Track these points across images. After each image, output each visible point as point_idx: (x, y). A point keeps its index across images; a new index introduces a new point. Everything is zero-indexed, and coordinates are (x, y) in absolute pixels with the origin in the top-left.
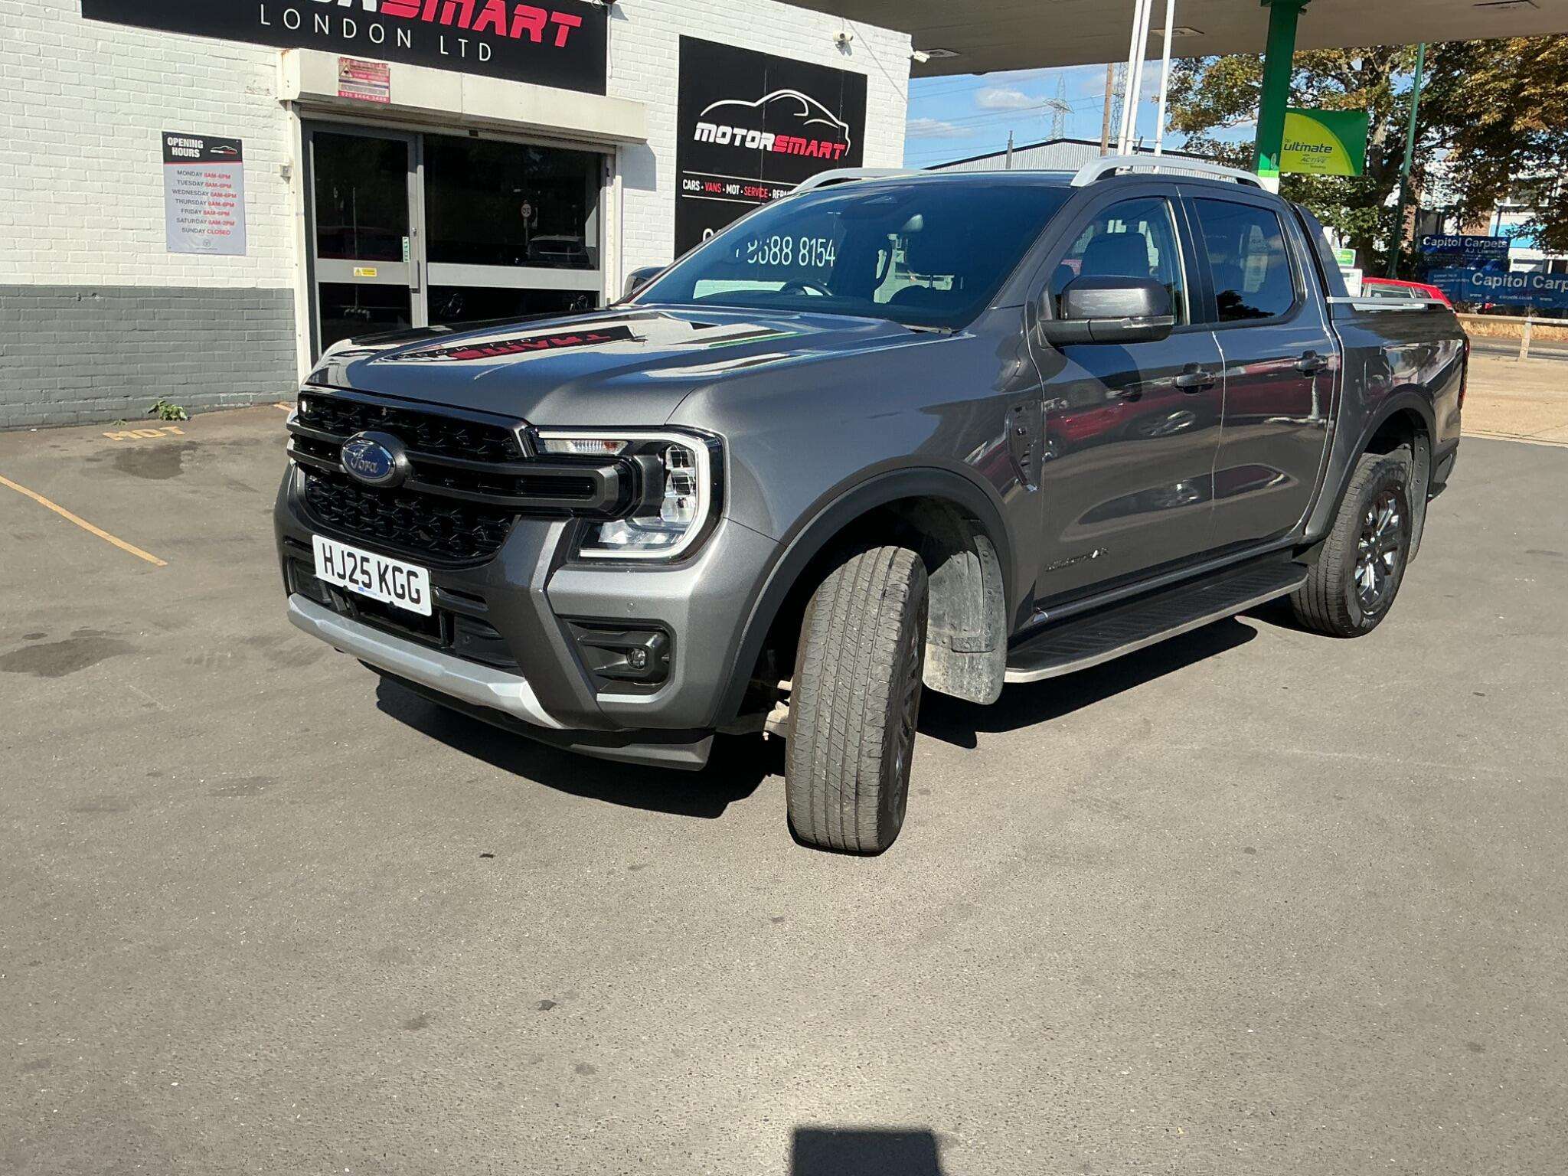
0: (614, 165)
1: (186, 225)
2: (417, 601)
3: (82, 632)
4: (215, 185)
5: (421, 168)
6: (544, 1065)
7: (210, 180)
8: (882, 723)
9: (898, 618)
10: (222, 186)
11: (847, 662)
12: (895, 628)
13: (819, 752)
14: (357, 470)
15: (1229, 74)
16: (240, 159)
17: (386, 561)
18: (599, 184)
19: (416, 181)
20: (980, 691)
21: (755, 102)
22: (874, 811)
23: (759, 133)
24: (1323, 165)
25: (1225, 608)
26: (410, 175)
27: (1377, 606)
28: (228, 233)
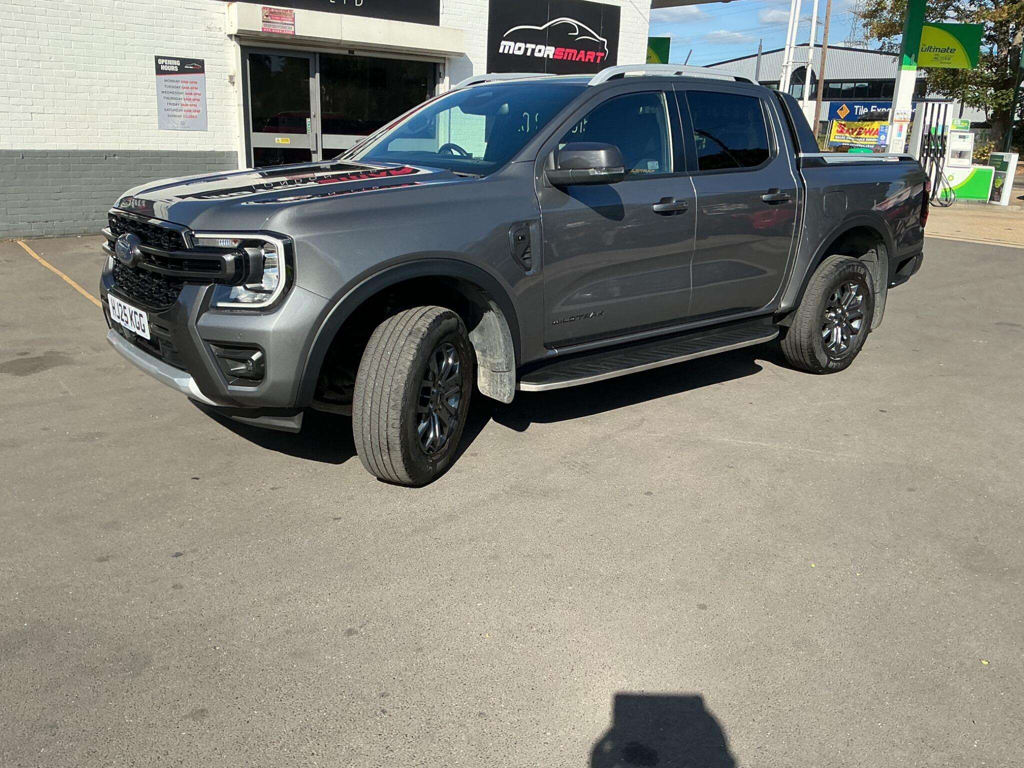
0: (444, 70)
1: (170, 113)
2: (144, 331)
3: (50, 352)
4: (188, 88)
5: (318, 75)
6: (157, 584)
7: (185, 85)
8: (400, 407)
10: (192, 88)
12: (413, 353)
13: (365, 424)
14: (120, 256)
16: (203, 72)
17: (133, 309)
18: (435, 82)
19: (315, 84)
21: (541, 26)
22: (400, 459)
23: (544, 47)
24: (949, 61)
25: (700, 351)
26: (311, 79)
27: (844, 355)
28: (196, 117)
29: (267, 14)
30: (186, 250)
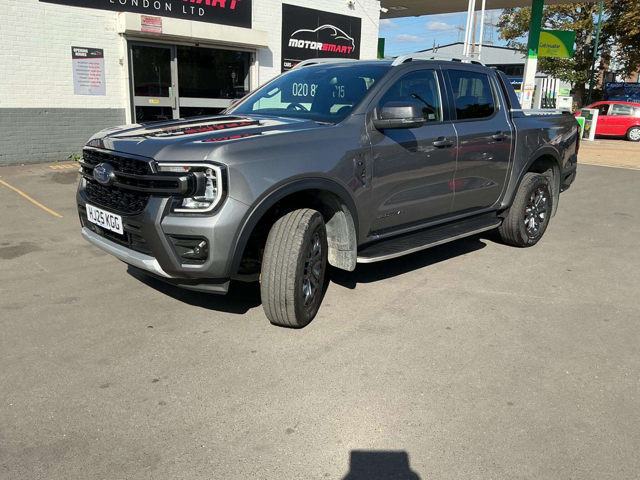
0: (255, 57)
1: (82, 83)
2: (118, 229)
3: (23, 243)
4: (93, 67)
5: (176, 59)
6: (147, 402)
8: (294, 276)
9: (302, 236)
10: (96, 67)
11: (281, 253)
12: (301, 240)
13: (271, 288)
14: (98, 178)
15: (524, 15)
16: (103, 57)
17: (108, 213)
18: (249, 65)
19: (174, 65)
20: (348, 265)
21: (314, 30)
22: (293, 311)
23: (316, 43)
24: (556, 53)
25: (459, 235)
26: (172, 62)
27: (536, 235)
28: (98, 86)
29: (144, 20)
30: (151, 174)
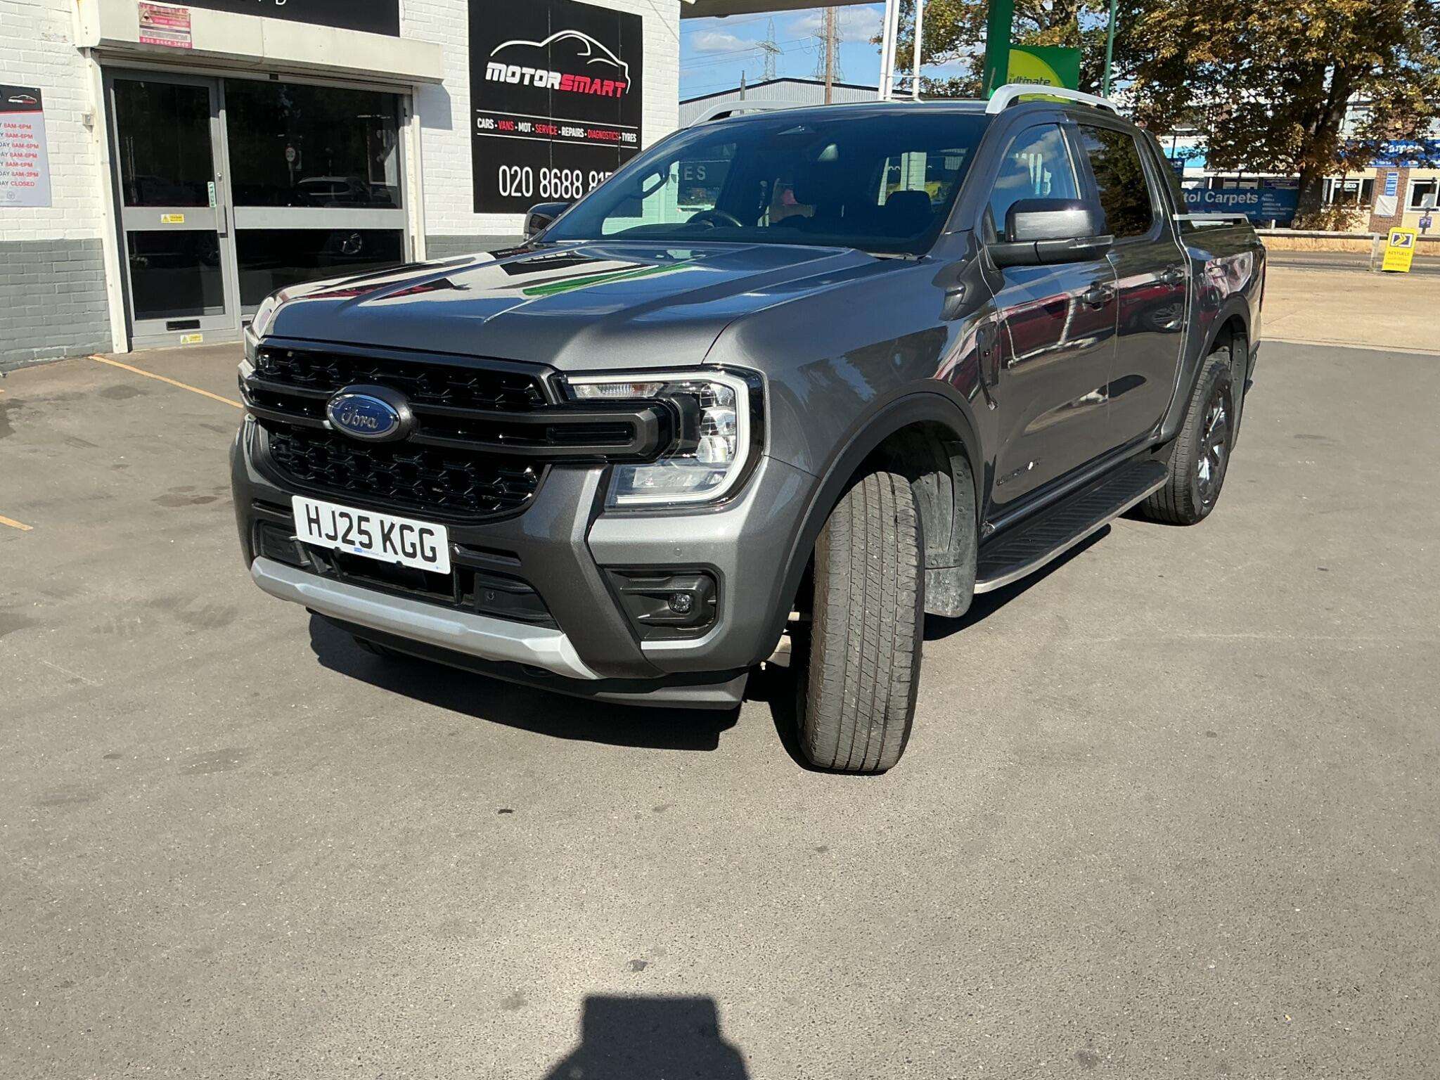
0: (412, 105)
2: (433, 559)
4: (16, 136)
5: (223, 113)
7: (10, 131)
10: (23, 136)
14: (350, 426)
16: (40, 109)
17: (389, 519)
18: (396, 124)
19: (219, 126)
20: (947, 604)
21: (540, 42)
23: (546, 72)
26: (212, 119)
27: (1210, 495)
28: (32, 184)
29: (146, 15)
30: (548, 407)
